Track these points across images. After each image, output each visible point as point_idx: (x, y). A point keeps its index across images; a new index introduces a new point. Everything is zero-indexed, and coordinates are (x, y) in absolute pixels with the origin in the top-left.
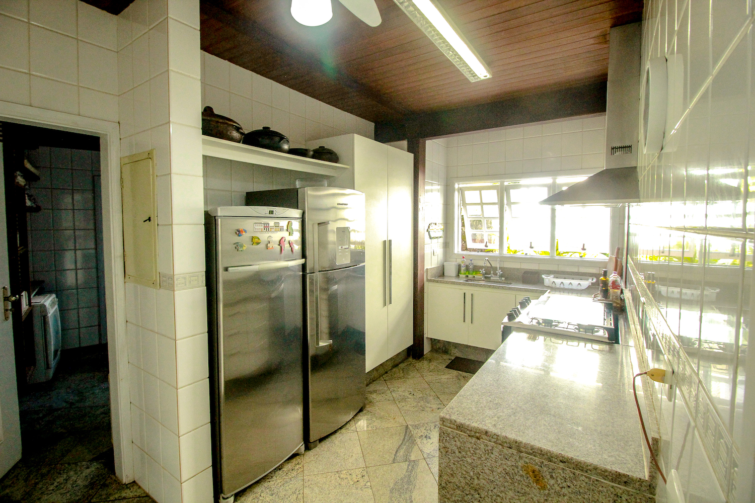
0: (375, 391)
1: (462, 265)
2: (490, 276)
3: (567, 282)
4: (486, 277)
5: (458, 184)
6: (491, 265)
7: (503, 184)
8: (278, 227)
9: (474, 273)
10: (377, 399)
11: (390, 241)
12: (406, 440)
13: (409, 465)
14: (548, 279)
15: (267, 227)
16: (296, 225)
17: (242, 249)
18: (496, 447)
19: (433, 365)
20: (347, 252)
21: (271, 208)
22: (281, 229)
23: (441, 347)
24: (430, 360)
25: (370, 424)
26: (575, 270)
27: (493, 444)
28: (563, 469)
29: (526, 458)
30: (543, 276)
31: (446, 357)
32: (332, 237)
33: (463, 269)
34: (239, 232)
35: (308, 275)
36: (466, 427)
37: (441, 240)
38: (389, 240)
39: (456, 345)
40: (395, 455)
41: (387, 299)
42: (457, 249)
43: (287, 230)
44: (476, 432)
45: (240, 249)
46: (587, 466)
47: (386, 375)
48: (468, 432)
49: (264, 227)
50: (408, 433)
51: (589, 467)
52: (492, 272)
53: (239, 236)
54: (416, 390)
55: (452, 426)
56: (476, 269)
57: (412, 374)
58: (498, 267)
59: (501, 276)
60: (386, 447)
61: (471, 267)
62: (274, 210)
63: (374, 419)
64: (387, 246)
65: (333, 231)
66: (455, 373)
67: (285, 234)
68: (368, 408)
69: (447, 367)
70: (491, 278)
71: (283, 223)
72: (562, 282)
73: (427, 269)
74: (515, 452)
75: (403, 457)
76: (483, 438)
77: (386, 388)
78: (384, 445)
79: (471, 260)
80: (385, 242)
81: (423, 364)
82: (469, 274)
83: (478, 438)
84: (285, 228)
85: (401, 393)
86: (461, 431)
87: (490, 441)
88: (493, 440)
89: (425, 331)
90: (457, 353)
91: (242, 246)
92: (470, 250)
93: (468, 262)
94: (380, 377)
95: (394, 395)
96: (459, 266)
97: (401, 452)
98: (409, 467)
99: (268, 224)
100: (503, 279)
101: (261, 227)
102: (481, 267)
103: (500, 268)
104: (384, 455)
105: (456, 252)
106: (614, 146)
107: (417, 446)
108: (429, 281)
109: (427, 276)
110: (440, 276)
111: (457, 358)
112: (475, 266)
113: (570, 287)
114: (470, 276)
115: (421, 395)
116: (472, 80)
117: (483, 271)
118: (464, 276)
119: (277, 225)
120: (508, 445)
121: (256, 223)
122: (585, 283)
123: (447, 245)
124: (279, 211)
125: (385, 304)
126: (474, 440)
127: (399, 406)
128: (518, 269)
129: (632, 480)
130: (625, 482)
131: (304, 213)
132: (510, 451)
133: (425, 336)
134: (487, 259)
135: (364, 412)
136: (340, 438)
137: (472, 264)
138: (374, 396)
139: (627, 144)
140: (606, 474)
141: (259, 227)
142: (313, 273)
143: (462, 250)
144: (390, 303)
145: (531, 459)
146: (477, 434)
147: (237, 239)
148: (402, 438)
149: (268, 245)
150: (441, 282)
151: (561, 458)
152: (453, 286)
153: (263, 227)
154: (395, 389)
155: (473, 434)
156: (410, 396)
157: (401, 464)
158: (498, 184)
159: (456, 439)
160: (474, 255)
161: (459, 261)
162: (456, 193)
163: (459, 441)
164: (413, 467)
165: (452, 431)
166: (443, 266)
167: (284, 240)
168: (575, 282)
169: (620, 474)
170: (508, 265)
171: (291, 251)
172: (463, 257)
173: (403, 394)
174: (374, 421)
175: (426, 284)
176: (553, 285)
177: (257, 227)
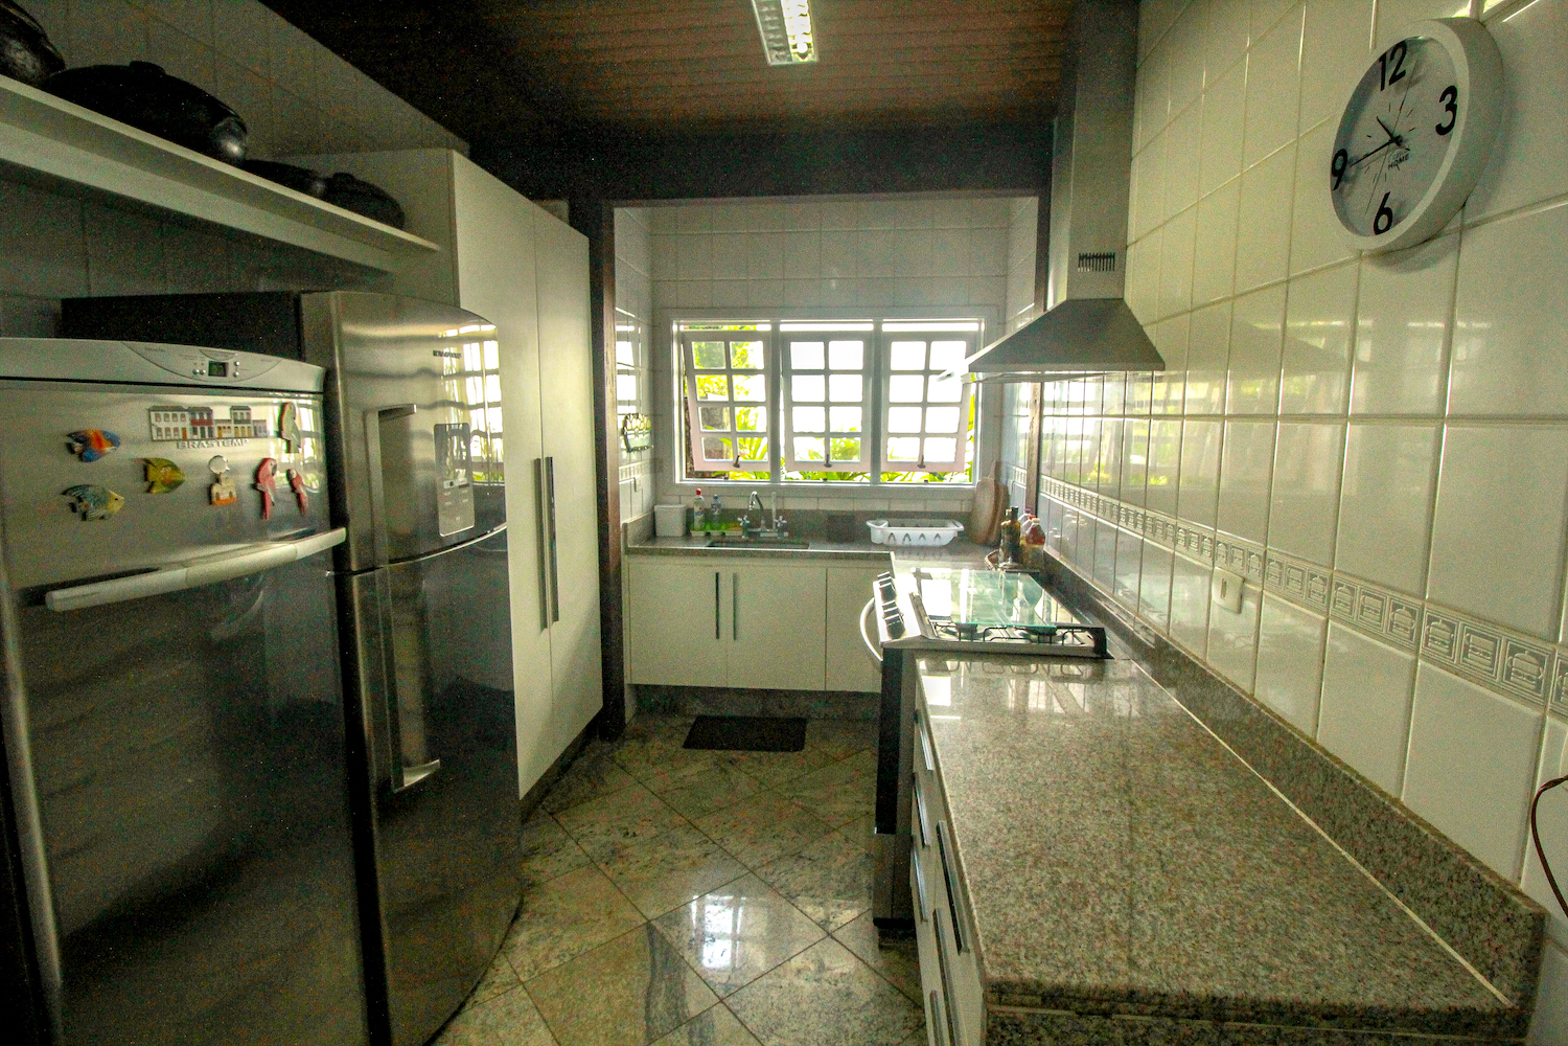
0: (533, 852)
1: (697, 509)
2: (759, 530)
3: (914, 532)
4: (750, 534)
5: (679, 325)
6: (761, 505)
7: (778, 328)
8: (248, 421)
9: (723, 527)
10: (548, 870)
11: (550, 461)
12: (659, 965)
13: (691, 1034)
14: (880, 530)
15: (202, 423)
16: (307, 418)
17: (101, 512)
18: (1157, 1025)
19: (656, 745)
20: (465, 496)
21: (219, 354)
22: (258, 431)
23: (665, 701)
24: (643, 738)
25: (551, 949)
26: (918, 507)
27: (1150, 1018)
28: (1328, 1033)
29: (1238, 1031)
30: (869, 524)
31: (677, 721)
32: (422, 451)
33: (698, 518)
34: (83, 445)
35: (355, 580)
36: (1071, 994)
37: (646, 454)
38: (545, 456)
39: (695, 691)
40: (648, 1018)
41: (549, 612)
42: (679, 476)
43: (279, 434)
44: (1100, 1001)
45: (95, 513)
46: (1387, 1012)
47: (549, 798)
48: (1077, 1005)
49: (193, 422)
50: (657, 945)
51: (1391, 1014)
52: (763, 522)
53: (81, 457)
54: (638, 821)
55: (1027, 999)
56: (729, 516)
57: (614, 779)
58: (774, 510)
59: (783, 529)
60: (617, 1002)
61: (716, 513)
62: (230, 362)
63: (558, 932)
64: (543, 472)
65: (424, 435)
66: (707, 756)
67: (274, 449)
68: (535, 904)
69: (687, 745)
70: (762, 535)
71: (265, 411)
72: (907, 535)
73: (625, 525)
74: (1206, 1024)
75: (669, 1014)
76: (1122, 1009)
77: (561, 835)
78: (608, 998)
79: (716, 498)
80: (537, 463)
81: (628, 751)
82: (712, 529)
83: (1106, 1015)
84: (272, 428)
85: (604, 839)
86: (1057, 1007)
87: (1141, 1013)
88: (1150, 1009)
89: (626, 672)
90: (698, 708)
91: (102, 500)
92: (703, 475)
93: (708, 503)
94: (535, 808)
95: (588, 849)
96: (689, 513)
97: (660, 1005)
98: (695, 1039)
99: (210, 412)
100: (786, 534)
101: (180, 425)
102: (741, 513)
103: (779, 512)
104: (619, 1028)
105: (678, 481)
106: (1084, 252)
107: (691, 972)
108: (629, 552)
109: (625, 541)
110: (649, 539)
111: (700, 719)
112: (723, 510)
113: (922, 542)
114: (715, 533)
115: (654, 831)
116: (772, 59)
117: (744, 520)
118: (702, 534)
119: (240, 416)
120: (1192, 1011)
121: (155, 409)
122: (950, 531)
123: (659, 466)
124: (245, 364)
125: (544, 625)
126: (1096, 1021)
127: (609, 874)
128: (813, 513)
129: (1483, 1016)
130: (1468, 1026)
131: (328, 379)
132: (1197, 1024)
133: (627, 681)
134: (755, 493)
135: (525, 917)
136: (478, 1021)
137: (719, 506)
138: (536, 864)
139: (1107, 250)
140: (1430, 1017)
141: (172, 425)
142: (373, 569)
143: (689, 475)
144: (556, 618)
145: (1251, 1030)
146: (1105, 1006)
147: (74, 472)
148: (648, 963)
149: (216, 489)
150: (651, 553)
151: (1326, 1011)
152: (688, 560)
153: (187, 424)
154: (586, 830)
155: (1091, 1004)
156: (627, 841)
157: (670, 1037)
158: (767, 328)
159: (1042, 1031)
160: (717, 487)
161: (690, 501)
162: (675, 346)
163: (1050, 1034)
164: (701, 1036)
165: (1029, 1015)
166: (653, 515)
167: (270, 469)
168: (930, 532)
169: (1457, 1012)
170: (792, 505)
171: (295, 507)
172: (698, 493)
173: (610, 839)
174: (561, 937)
175: (625, 559)
176: (892, 542)
177: (163, 425)
